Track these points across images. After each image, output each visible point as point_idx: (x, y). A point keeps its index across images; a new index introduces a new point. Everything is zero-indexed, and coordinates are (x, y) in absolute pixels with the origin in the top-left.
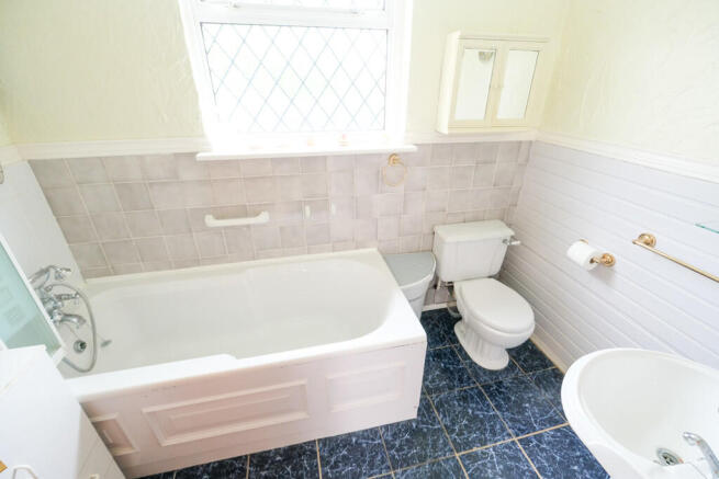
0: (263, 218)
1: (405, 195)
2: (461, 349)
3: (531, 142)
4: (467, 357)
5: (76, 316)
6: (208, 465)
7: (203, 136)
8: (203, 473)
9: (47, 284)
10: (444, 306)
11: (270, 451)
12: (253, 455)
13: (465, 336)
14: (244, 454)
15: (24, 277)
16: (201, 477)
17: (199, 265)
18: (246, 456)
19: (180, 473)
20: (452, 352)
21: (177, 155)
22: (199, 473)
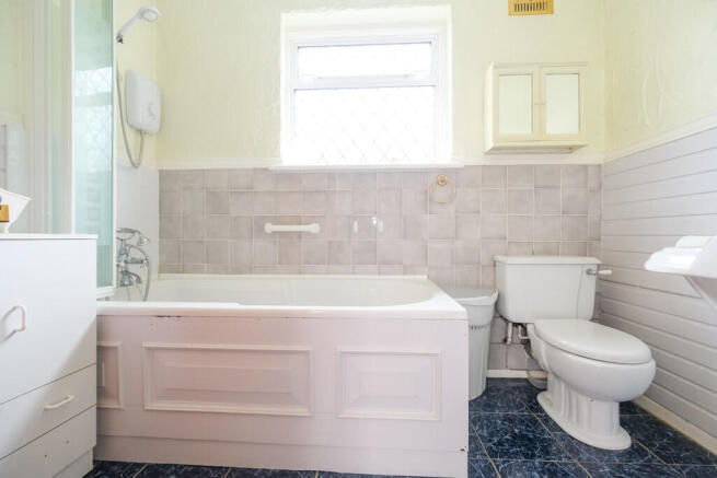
0: (314, 228)
1: (456, 217)
2: (547, 419)
3: (599, 166)
4: (556, 427)
5: (135, 275)
6: (182, 467)
7: (278, 156)
8: (172, 473)
9: (128, 242)
10: (523, 375)
11: (256, 470)
12: (234, 469)
13: (551, 405)
14: (226, 466)
15: (115, 227)
16: (169, 475)
17: (251, 273)
18: (227, 468)
19: (150, 467)
20: (534, 422)
21: (255, 170)
22: (169, 471)
